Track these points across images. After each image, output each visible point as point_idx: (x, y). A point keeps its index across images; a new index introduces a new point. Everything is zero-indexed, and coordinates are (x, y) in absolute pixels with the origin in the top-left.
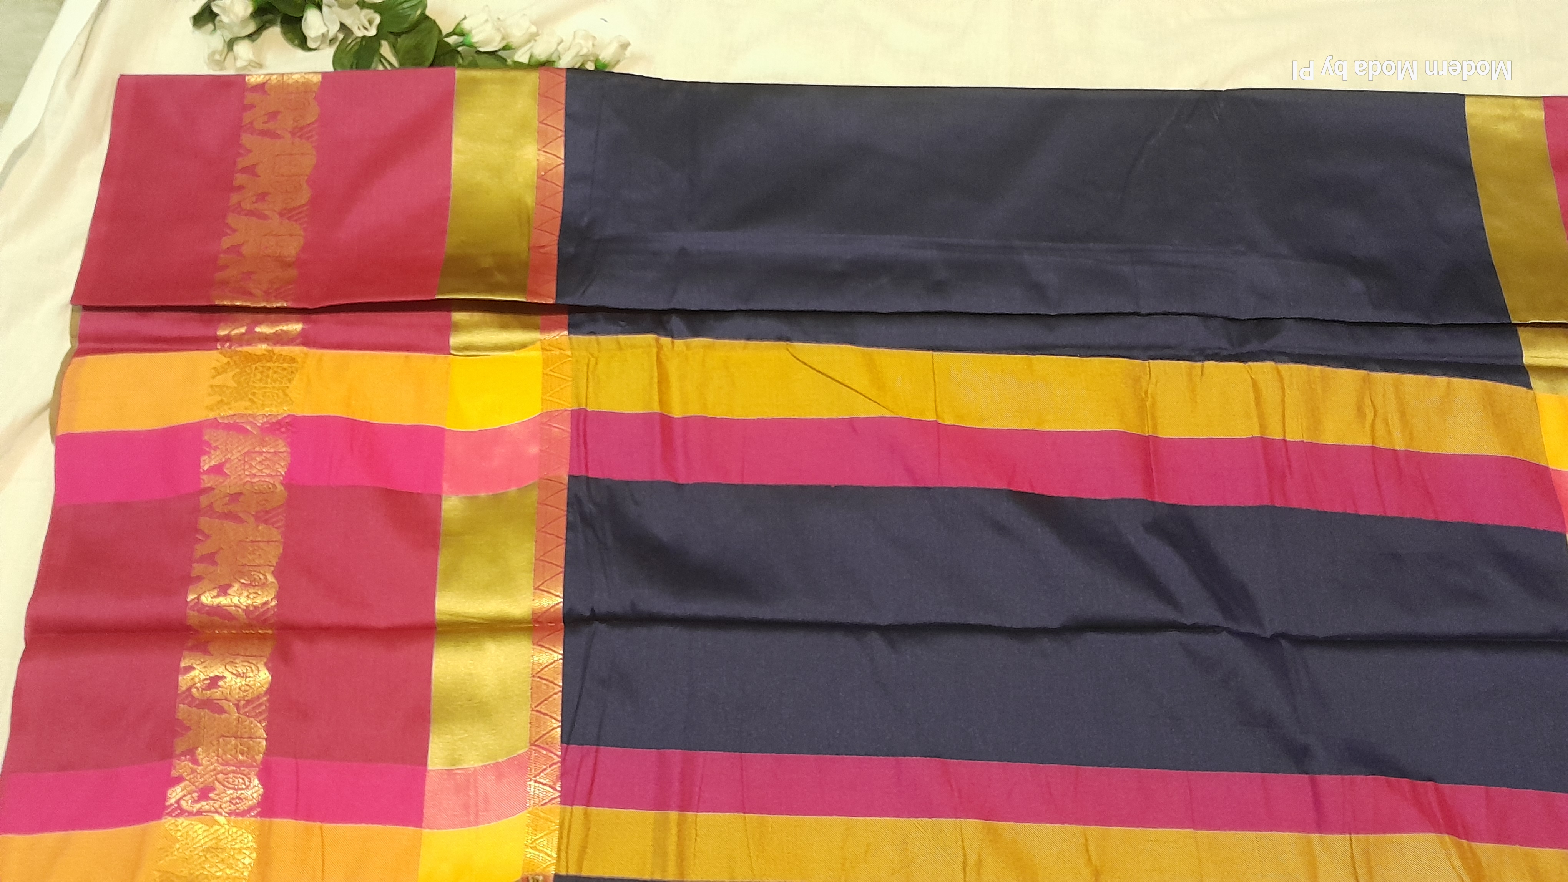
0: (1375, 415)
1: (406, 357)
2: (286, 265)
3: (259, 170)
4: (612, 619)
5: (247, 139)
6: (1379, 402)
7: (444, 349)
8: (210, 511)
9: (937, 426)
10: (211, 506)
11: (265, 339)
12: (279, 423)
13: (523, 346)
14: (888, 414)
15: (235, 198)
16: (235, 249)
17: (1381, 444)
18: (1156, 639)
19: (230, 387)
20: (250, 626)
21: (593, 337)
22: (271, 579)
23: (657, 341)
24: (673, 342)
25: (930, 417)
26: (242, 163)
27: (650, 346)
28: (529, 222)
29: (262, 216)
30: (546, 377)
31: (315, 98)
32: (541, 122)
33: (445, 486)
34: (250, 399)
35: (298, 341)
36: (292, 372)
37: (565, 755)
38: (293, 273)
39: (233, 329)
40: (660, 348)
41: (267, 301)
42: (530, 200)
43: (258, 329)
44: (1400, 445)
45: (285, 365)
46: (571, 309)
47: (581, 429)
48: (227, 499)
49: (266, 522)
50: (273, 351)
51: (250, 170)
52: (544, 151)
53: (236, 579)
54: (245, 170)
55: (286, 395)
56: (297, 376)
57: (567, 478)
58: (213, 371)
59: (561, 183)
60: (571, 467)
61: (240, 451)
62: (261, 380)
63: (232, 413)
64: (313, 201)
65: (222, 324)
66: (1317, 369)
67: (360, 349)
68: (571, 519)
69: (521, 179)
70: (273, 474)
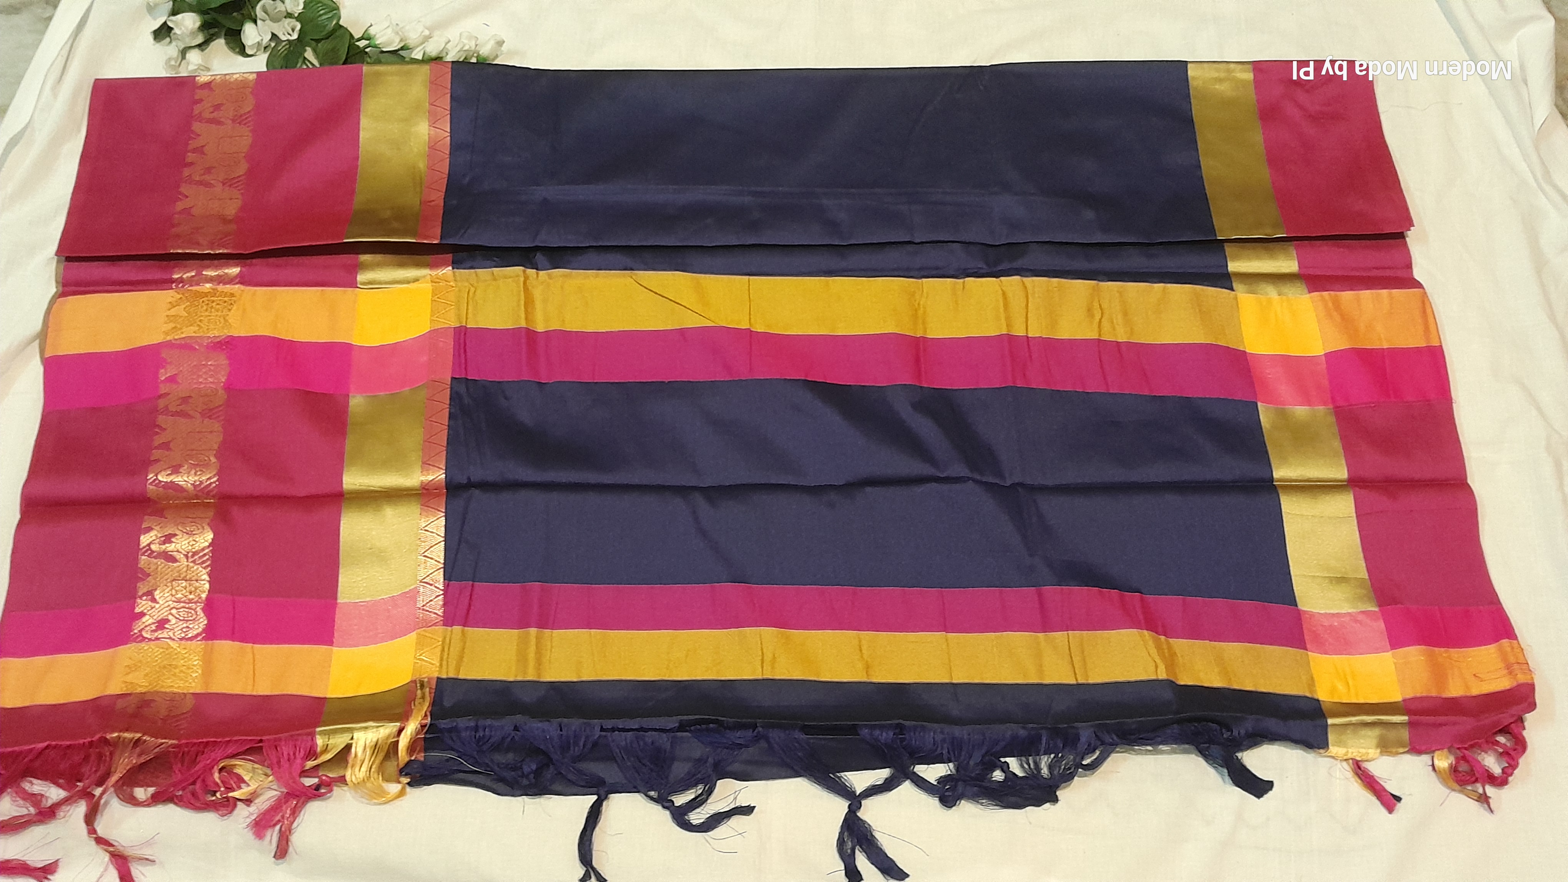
0: (1102, 314)
1: (322, 290)
2: (224, 220)
3: (206, 149)
4: (484, 486)
5: (197, 127)
6: (1105, 306)
7: (353, 284)
8: (166, 411)
9: (749, 333)
10: (167, 407)
11: (211, 280)
12: (219, 342)
13: (416, 280)
14: (709, 324)
15: (186, 172)
16: (187, 211)
17: (1106, 337)
18: (919, 490)
19: (182, 316)
20: (197, 497)
21: (473, 271)
22: (213, 460)
23: (524, 272)
24: (537, 274)
25: (744, 325)
26: (193, 144)
27: (518, 276)
28: (421, 183)
29: (207, 185)
30: (434, 303)
31: (251, 92)
32: (431, 104)
33: (352, 387)
34: (198, 325)
35: (237, 281)
36: (231, 304)
37: (447, 589)
38: (233, 227)
39: (185, 273)
40: (526, 278)
41: (212, 249)
42: (422, 165)
43: (204, 273)
44: (1122, 338)
45: (226, 299)
46: (455, 249)
47: (462, 341)
48: (180, 401)
49: (210, 417)
50: (216, 289)
51: (200, 150)
52: (434, 127)
53: (186, 460)
54: (194, 151)
55: (226, 321)
56: (235, 308)
57: (450, 379)
58: (169, 305)
59: (448, 152)
60: (453, 371)
61: (190, 365)
62: (206, 310)
63: (183, 336)
64: (250, 173)
65: (176, 269)
66: (1055, 280)
67: (285, 286)
68: (453, 411)
69: (416, 150)
70: (216, 381)
